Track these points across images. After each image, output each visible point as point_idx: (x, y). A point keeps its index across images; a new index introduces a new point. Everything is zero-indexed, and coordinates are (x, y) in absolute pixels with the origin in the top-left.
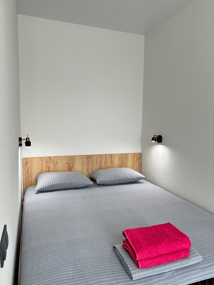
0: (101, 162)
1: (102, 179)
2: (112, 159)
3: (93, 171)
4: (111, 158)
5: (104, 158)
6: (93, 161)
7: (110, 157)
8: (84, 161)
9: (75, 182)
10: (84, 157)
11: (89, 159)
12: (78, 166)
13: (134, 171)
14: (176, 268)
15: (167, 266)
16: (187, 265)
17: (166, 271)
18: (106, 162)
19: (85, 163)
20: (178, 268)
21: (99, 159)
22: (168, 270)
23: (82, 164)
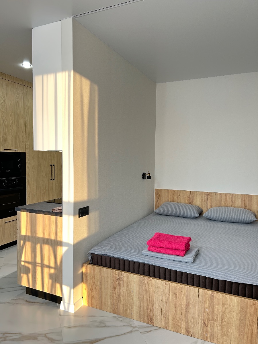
0: (221, 200)
2: (233, 199)
4: (232, 197)
6: (212, 199)
10: (204, 194)
12: (198, 201)
14: (170, 259)
15: (165, 255)
16: (179, 260)
17: (163, 258)
18: (226, 201)
19: (204, 199)
20: (172, 259)
21: (218, 197)
22: (165, 258)
23: (202, 200)
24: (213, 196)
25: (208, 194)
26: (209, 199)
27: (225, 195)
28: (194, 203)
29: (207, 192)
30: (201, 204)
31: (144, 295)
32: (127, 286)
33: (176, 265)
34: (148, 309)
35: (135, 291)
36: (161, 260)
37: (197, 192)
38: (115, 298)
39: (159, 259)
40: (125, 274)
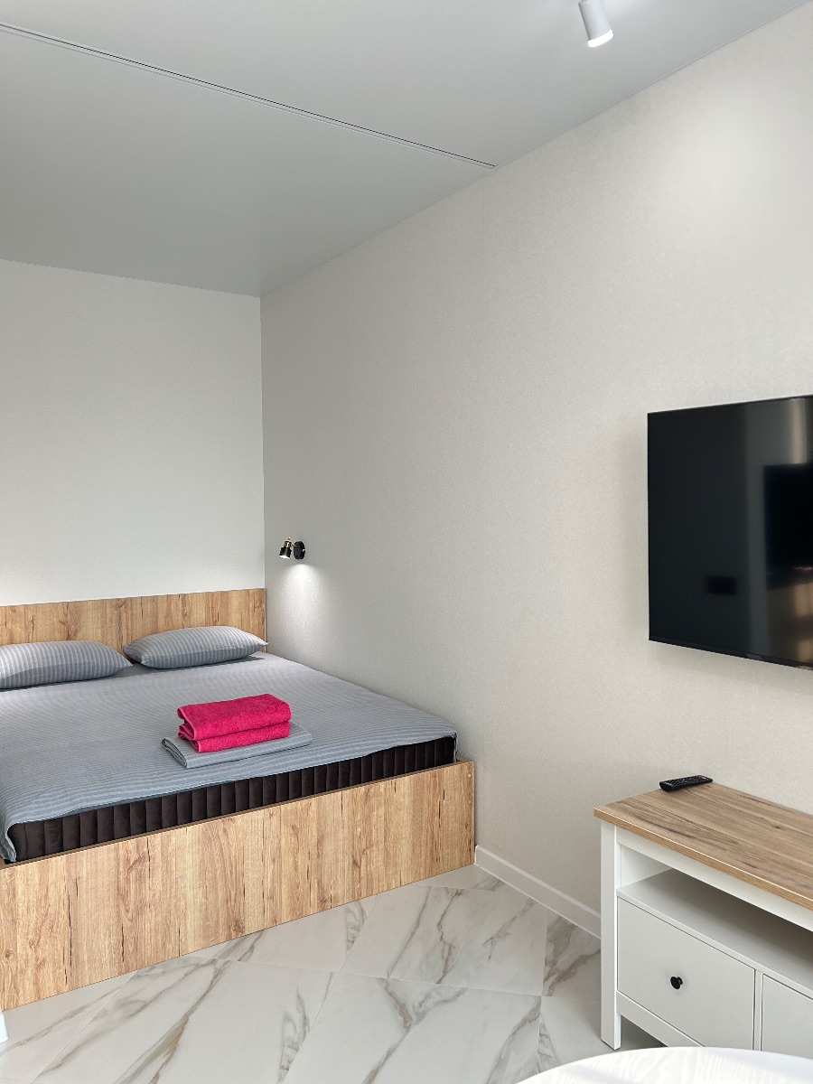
0: (156, 615)
1: (156, 653)
2: (187, 608)
3: (134, 638)
4: (184, 604)
5: (165, 606)
6: (132, 615)
7: (180, 602)
8: (109, 616)
9: (84, 663)
10: (108, 605)
11: (122, 609)
12: (92, 629)
13: (241, 631)
14: (263, 751)
15: (248, 748)
16: (283, 747)
17: (245, 755)
18: (169, 614)
19: (111, 620)
20: (267, 751)
21: (149, 607)
22: (249, 755)
23: (104, 623)
24: (134, 607)
25: (121, 604)
26: (124, 616)
27: (165, 599)
28: (80, 635)
29: (119, 599)
30: (103, 636)
31: (216, 870)
32: (167, 871)
33: (284, 760)
34: (227, 902)
35: (189, 873)
36: (242, 763)
37: (90, 604)
38: (127, 923)
39: (237, 764)
40: (156, 840)
